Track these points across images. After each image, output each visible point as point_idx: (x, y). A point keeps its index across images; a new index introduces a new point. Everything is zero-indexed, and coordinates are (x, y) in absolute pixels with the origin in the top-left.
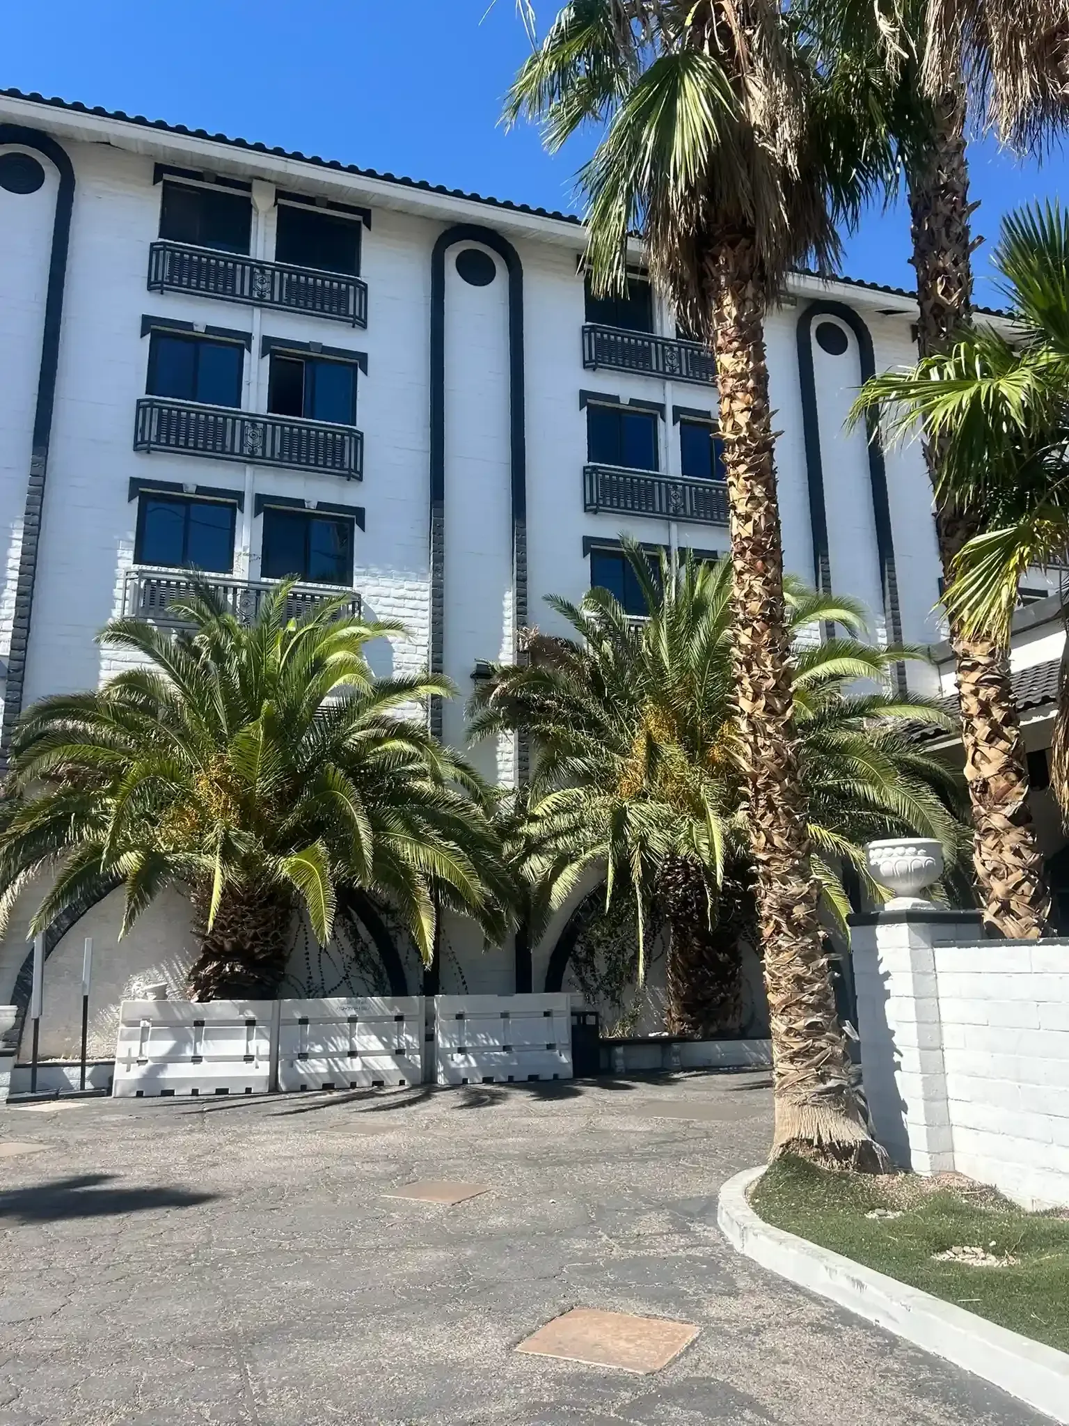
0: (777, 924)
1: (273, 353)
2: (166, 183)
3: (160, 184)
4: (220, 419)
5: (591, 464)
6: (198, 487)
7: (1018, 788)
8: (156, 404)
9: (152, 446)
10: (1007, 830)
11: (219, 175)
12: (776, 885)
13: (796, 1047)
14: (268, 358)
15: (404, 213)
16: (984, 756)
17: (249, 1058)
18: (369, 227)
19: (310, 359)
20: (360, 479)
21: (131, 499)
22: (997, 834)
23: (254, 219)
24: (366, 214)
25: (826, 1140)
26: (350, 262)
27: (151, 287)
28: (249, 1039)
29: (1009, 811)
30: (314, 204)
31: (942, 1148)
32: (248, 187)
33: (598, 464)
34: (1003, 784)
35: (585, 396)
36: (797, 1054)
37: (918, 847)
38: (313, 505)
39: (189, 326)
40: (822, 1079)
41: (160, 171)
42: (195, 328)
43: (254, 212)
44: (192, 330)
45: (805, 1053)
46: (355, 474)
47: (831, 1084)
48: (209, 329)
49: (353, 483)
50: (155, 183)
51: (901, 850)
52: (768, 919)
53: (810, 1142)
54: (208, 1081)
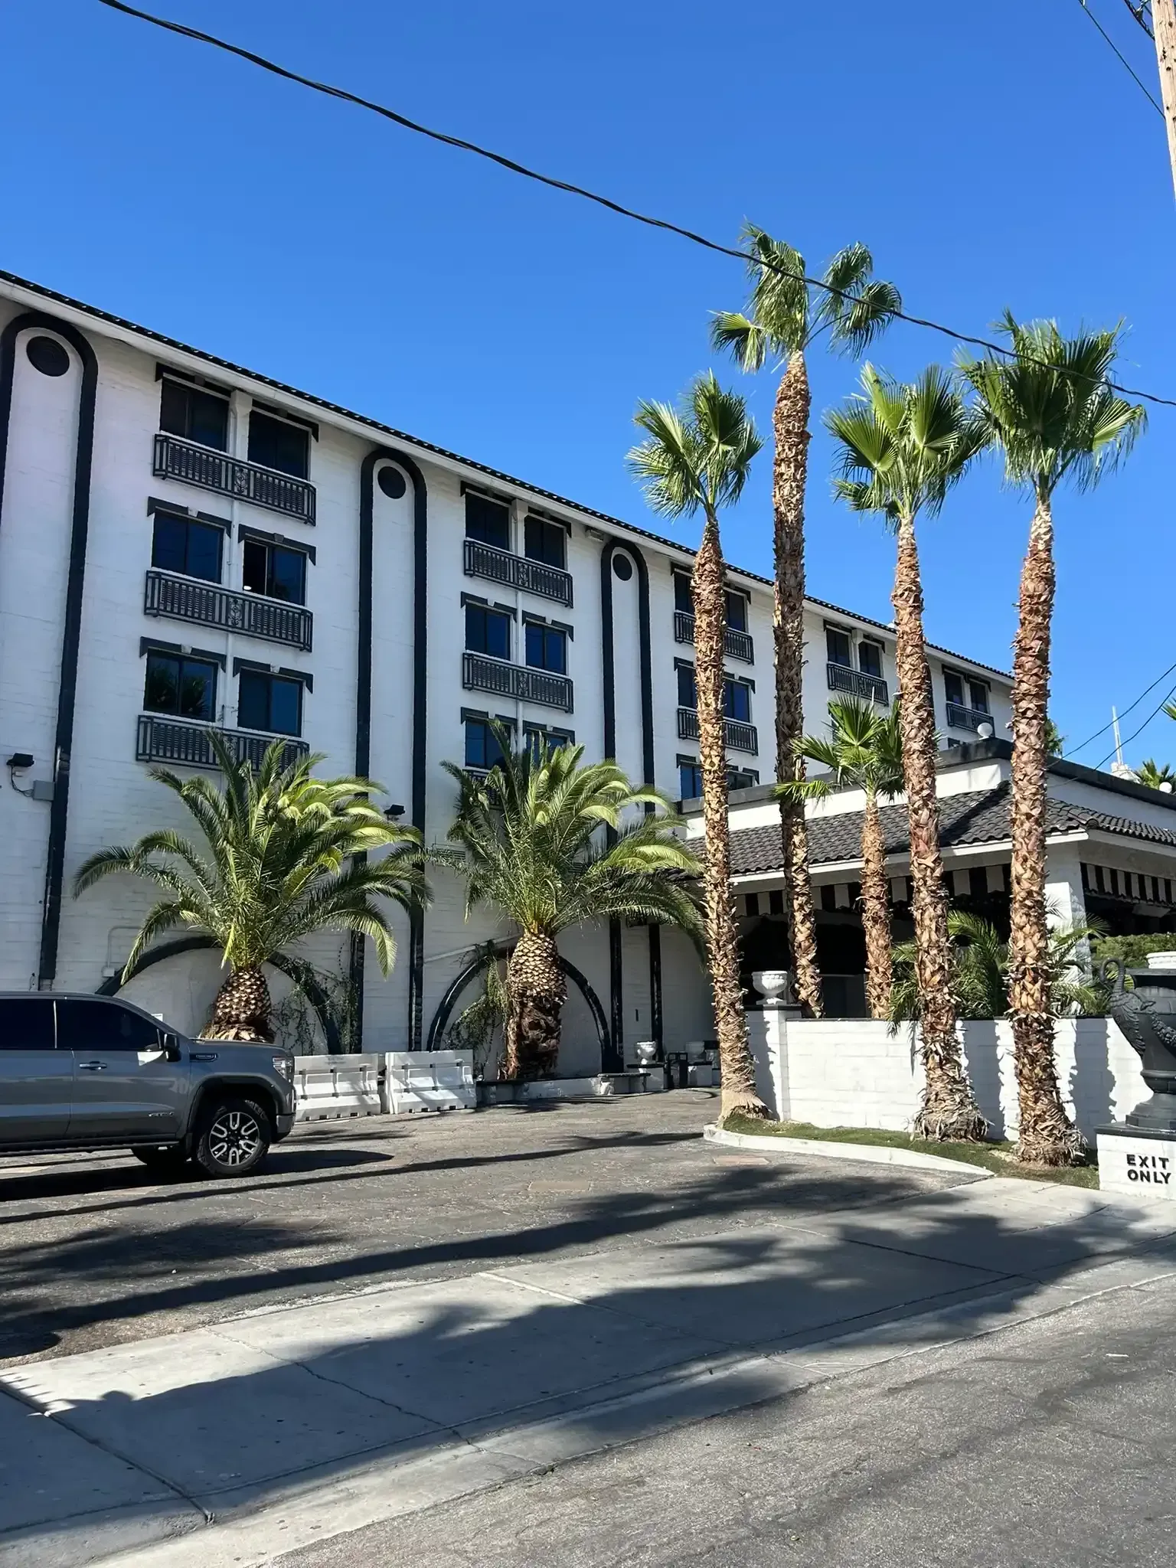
0: (728, 1011)
1: (246, 539)
2: (165, 381)
3: (161, 381)
4: (211, 594)
5: (468, 652)
6: (193, 649)
7: (813, 947)
8: (163, 576)
9: (161, 613)
10: (808, 966)
11: (207, 380)
12: (728, 993)
13: (737, 1067)
14: (243, 542)
15: (343, 431)
16: (799, 930)
17: (335, 1095)
18: (317, 439)
19: (273, 548)
20: (310, 650)
21: (141, 655)
22: (804, 968)
23: (231, 421)
24: (315, 428)
25: (751, 1106)
26: (301, 468)
27: (156, 473)
28: (334, 1083)
29: (810, 957)
30: (277, 414)
31: (787, 1110)
32: (227, 393)
33: (473, 652)
34: (807, 944)
35: (465, 596)
36: (736, 1070)
37: (780, 975)
38: (275, 670)
39: (185, 510)
40: (748, 1080)
41: (162, 370)
42: (190, 513)
43: (231, 415)
44: (187, 514)
45: (741, 1069)
46: (306, 647)
47: (751, 1082)
48: (200, 514)
49: (304, 653)
50: (157, 380)
51: (773, 976)
52: (723, 1009)
53: (744, 1107)
54: (313, 1111)
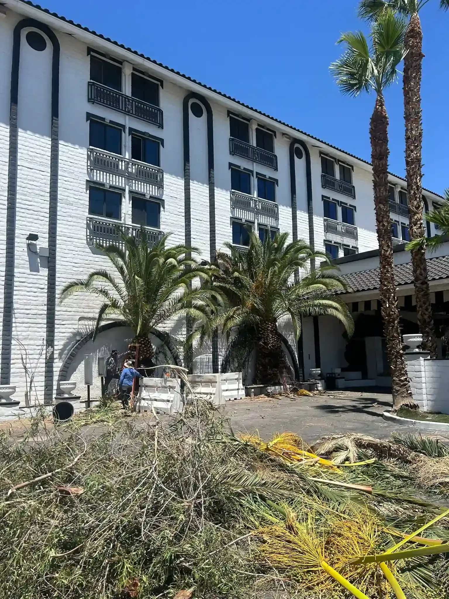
1: (132, 134)
2: (92, 56)
3: (89, 56)
4: (117, 160)
5: (233, 190)
6: (110, 186)
8: (95, 151)
9: (95, 168)
11: (111, 56)
14: (131, 136)
15: (175, 84)
18: (162, 88)
19: (144, 139)
20: (163, 188)
23: (123, 77)
24: (162, 82)
25: (412, 404)
26: (155, 100)
27: (89, 100)
30: (144, 75)
32: (121, 63)
33: (235, 191)
35: (230, 164)
36: (402, 385)
38: (148, 197)
39: (103, 119)
40: (408, 390)
41: (90, 50)
43: (123, 74)
44: (105, 121)
45: (404, 385)
46: (161, 186)
48: (111, 122)
49: (160, 189)
50: (88, 55)
53: (408, 405)
